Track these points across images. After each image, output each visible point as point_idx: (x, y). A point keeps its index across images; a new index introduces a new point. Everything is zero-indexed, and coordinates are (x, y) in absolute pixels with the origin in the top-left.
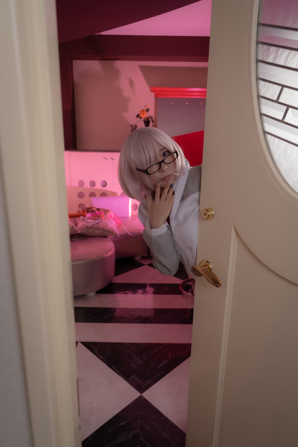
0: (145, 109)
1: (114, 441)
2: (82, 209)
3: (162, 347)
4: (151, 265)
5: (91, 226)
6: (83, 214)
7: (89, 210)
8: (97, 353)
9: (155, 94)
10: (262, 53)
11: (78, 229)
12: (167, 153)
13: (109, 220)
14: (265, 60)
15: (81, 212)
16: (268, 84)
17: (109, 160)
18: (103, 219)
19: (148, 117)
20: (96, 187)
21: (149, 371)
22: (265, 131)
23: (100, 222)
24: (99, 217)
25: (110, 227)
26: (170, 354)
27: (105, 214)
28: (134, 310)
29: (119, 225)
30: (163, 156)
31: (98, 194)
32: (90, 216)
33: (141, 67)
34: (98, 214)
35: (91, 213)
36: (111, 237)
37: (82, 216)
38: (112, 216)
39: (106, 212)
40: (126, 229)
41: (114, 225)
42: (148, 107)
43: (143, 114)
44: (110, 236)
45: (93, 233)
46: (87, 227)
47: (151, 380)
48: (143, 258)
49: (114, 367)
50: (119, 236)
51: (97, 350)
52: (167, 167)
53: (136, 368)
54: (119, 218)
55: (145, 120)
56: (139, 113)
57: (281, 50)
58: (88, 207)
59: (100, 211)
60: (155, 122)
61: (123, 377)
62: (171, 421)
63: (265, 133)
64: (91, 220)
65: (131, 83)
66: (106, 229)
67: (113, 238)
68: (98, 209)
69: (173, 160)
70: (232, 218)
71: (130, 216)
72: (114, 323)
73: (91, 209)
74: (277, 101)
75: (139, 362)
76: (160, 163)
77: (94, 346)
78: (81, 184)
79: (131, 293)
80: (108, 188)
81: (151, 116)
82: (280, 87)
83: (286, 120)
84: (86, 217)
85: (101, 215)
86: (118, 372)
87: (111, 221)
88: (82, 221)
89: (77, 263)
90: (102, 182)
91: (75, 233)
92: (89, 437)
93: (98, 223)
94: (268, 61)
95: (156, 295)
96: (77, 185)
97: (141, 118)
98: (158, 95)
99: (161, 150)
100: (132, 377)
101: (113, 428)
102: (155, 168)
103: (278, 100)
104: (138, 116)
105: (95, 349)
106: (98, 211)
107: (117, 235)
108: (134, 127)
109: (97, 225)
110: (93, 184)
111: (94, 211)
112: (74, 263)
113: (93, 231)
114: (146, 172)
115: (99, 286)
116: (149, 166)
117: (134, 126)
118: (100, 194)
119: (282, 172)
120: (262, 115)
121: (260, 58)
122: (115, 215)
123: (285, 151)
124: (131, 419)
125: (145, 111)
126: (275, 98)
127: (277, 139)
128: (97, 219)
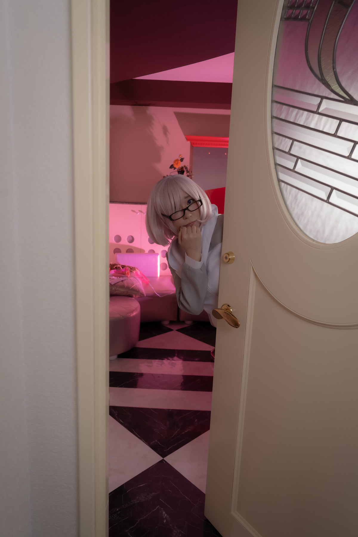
0: (179, 159)
1: (132, 501)
3: (188, 414)
4: (180, 331)
5: (114, 283)
7: (113, 267)
8: (116, 417)
9: (191, 142)
10: (276, 111)
12: (192, 201)
14: (278, 117)
16: (281, 137)
17: (137, 213)
18: (129, 276)
19: (182, 167)
20: (121, 243)
21: (173, 436)
22: (280, 179)
23: (125, 280)
24: (124, 274)
25: (136, 285)
26: (196, 420)
29: (146, 285)
30: (188, 203)
31: (124, 250)
32: (114, 273)
33: (177, 115)
34: (123, 271)
35: (116, 270)
36: (137, 297)
38: (139, 275)
39: (132, 270)
40: (153, 289)
41: (140, 284)
42: (182, 157)
43: (177, 164)
44: (136, 295)
45: (117, 291)
46: (110, 284)
47: (174, 445)
48: (171, 322)
49: (134, 432)
50: (145, 296)
51: (116, 414)
52: (190, 215)
53: (158, 432)
54: (146, 278)
55: (179, 170)
56: (172, 163)
57: (291, 109)
58: (112, 264)
59: (125, 268)
60: (190, 172)
62: (194, 485)
63: (280, 181)
64: (115, 277)
65: (165, 130)
66: (131, 288)
67: (138, 297)
68: (123, 267)
69: (197, 208)
70: (251, 261)
71: (159, 275)
72: (137, 388)
73: (115, 266)
74: (289, 153)
75: (162, 428)
76: (184, 210)
77: (113, 410)
80: (135, 244)
81: (186, 166)
82: (291, 141)
83: (296, 170)
85: (126, 272)
86: (139, 437)
87: (137, 280)
90: (129, 237)
93: (122, 281)
94: (281, 117)
97: (175, 168)
99: (186, 198)
100: (154, 442)
101: (132, 489)
102: (180, 214)
103: (290, 152)
104: (172, 167)
105: (115, 412)
106: (123, 268)
107: (143, 295)
109: (121, 282)
110: (118, 239)
111: (119, 268)
113: (117, 289)
114: (170, 218)
115: (121, 350)
116: (174, 212)
118: (126, 251)
119: (294, 216)
120: (276, 164)
121: (275, 115)
122: (142, 274)
123: (296, 197)
124: (151, 481)
125: (179, 160)
126: (287, 150)
127: (289, 186)
128: (122, 277)
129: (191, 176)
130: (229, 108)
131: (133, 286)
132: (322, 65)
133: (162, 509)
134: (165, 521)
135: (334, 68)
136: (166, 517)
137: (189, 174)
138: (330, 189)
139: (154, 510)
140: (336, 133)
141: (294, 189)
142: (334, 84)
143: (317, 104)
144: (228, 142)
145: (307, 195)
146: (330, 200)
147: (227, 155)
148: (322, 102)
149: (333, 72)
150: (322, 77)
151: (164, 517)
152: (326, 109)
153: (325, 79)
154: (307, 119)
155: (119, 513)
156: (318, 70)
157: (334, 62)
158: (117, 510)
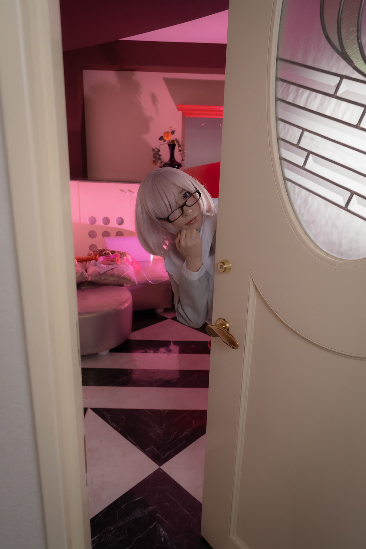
0: (170, 131)
1: (128, 518)
2: (93, 252)
3: (185, 414)
4: (175, 319)
5: (104, 272)
6: (94, 257)
7: (102, 253)
8: (109, 421)
9: (183, 112)
10: (281, 91)
11: (88, 276)
12: (188, 194)
13: (125, 265)
14: (285, 99)
15: (92, 255)
16: (288, 126)
17: (126, 193)
18: (119, 263)
19: (173, 140)
20: (110, 225)
21: (169, 441)
22: (285, 177)
23: (115, 268)
24: (114, 262)
25: (127, 273)
26: (194, 422)
27: (121, 257)
28: (154, 372)
29: (138, 272)
31: (113, 233)
32: (103, 260)
33: (167, 81)
34: (112, 258)
35: (104, 257)
36: (128, 286)
37: (93, 259)
38: (130, 261)
39: (122, 256)
40: (145, 276)
41: (131, 271)
42: (173, 129)
43: (167, 136)
44: (127, 284)
45: (106, 281)
46: (99, 273)
47: (171, 451)
48: (166, 310)
49: (129, 437)
50: (137, 284)
51: (109, 418)
52: (190, 210)
53: (154, 437)
54: (138, 263)
55: (169, 143)
56: (162, 135)
57: (301, 90)
58: (101, 249)
59: (115, 254)
60: (182, 146)
61: (140, 447)
62: (193, 496)
63: (285, 179)
64: (104, 265)
65: (154, 98)
67: (130, 287)
68: (112, 252)
69: (196, 201)
70: (250, 272)
71: (151, 259)
72: (130, 386)
73: (104, 252)
74: (297, 146)
75: (158, 432)
76: (182, 207)
77: (106, 413)
78: (93, 221)
79: (152, 351)
80: (125, 226)
81: (178, 139)
82: (301, 131)
83: (306, 167)
84: (98, 262)
85: (116, 259)
86: (134, 443)
87: (127, 266)
88: (93, 266)
89: (88, 316)
90: (118, 219)
91: (84, 280)
92: (99, 513)
93: (112, 269)
94: (288, 100)
95: (180, 355)
96: (88, 222)
97: (165, 141)
98: (186, 114)
99: (181, 193)
100: (149, 448)
101: (127, 503)
103: (299, 144)
104: (161, 138)
105: (108, 416)
106: (112, 254)
107: (135, 284)
108: (156, 152)
109: (111, 270)
110: (107, 221)
111: (108, 254)
112: (82, 317)
113: (107, 278)
114: (168, 220)
115: (113, 344)
116: (171, 213)
117: (156, 150)
118: (115, 234)
119: (303, 223)
120: (282, 159)
121: (280, 96)
122: (133, 259)
123: (306, 201)
124: (148, 494)
125: (169, 133)
126: (295, 142)
127: (297, 187)
128: (112, 264)
129: (183, 150)
130: (223, 73)
131: (123, 275)
132: (342, 34)
133: (160, 525)
134: (163, 539)
135: (358, 38)
136: (164, 534)
137: (181, 148)
138: (349, 194)
139: (151, 527)
140: (359, 124)
141: (304, 191)
142: (359, 60)
143: (335, 86)
144: (222, 111)
145: (320, 199)
146: (350, 207)
147: (222, 126)
148: (342, 82)
149: (357, 44)
150: (342, 50)
151: (162, 535)
152: (347, 92)
153: (346, 53)
154: (321, 104)
155: (113, 532)
156: (337, 40)
157: (358, 31)
158: (112, 529)
